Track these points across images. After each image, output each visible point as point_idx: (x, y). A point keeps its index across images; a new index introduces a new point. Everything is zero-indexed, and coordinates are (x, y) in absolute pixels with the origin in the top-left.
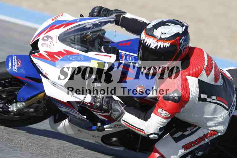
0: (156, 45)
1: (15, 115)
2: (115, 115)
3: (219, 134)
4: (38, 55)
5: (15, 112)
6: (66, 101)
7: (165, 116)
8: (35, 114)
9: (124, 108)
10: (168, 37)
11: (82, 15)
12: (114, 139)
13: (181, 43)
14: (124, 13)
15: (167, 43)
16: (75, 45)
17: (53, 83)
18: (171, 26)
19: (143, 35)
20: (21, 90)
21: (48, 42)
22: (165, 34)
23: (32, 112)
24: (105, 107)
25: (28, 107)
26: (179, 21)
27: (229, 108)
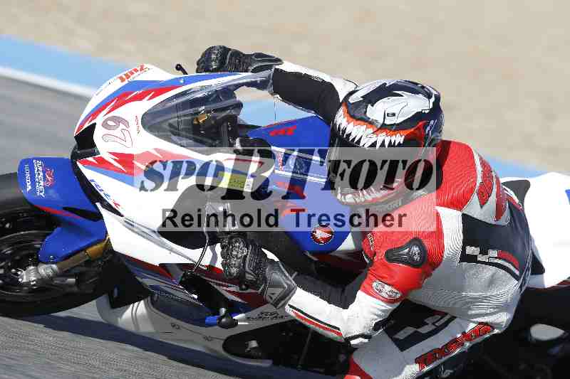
0: (372, 141)
1: (32, 291)
2: (273, 294)
3: (496, 331)
4: (94, 161)
5: (34, 285)
6: (157, 263)
7: (390, 296)
8: (75, 289)
9: (294, 280)
10: (401, 123)
11: (179, 65)
12: (254, 344)
13: (428, 134)
14: (278, 61)
15: (398, 135)
16: (180, 138)
17: (128, 223)
18: (405, 97)
19: (342, 116)
20: (51, 236)
21: (117, 132)
22: (394, 115)
23: (70, 285)
24: (249, 277)
25: (65, 274)
26: (417, 84)
27: (521, 274)
